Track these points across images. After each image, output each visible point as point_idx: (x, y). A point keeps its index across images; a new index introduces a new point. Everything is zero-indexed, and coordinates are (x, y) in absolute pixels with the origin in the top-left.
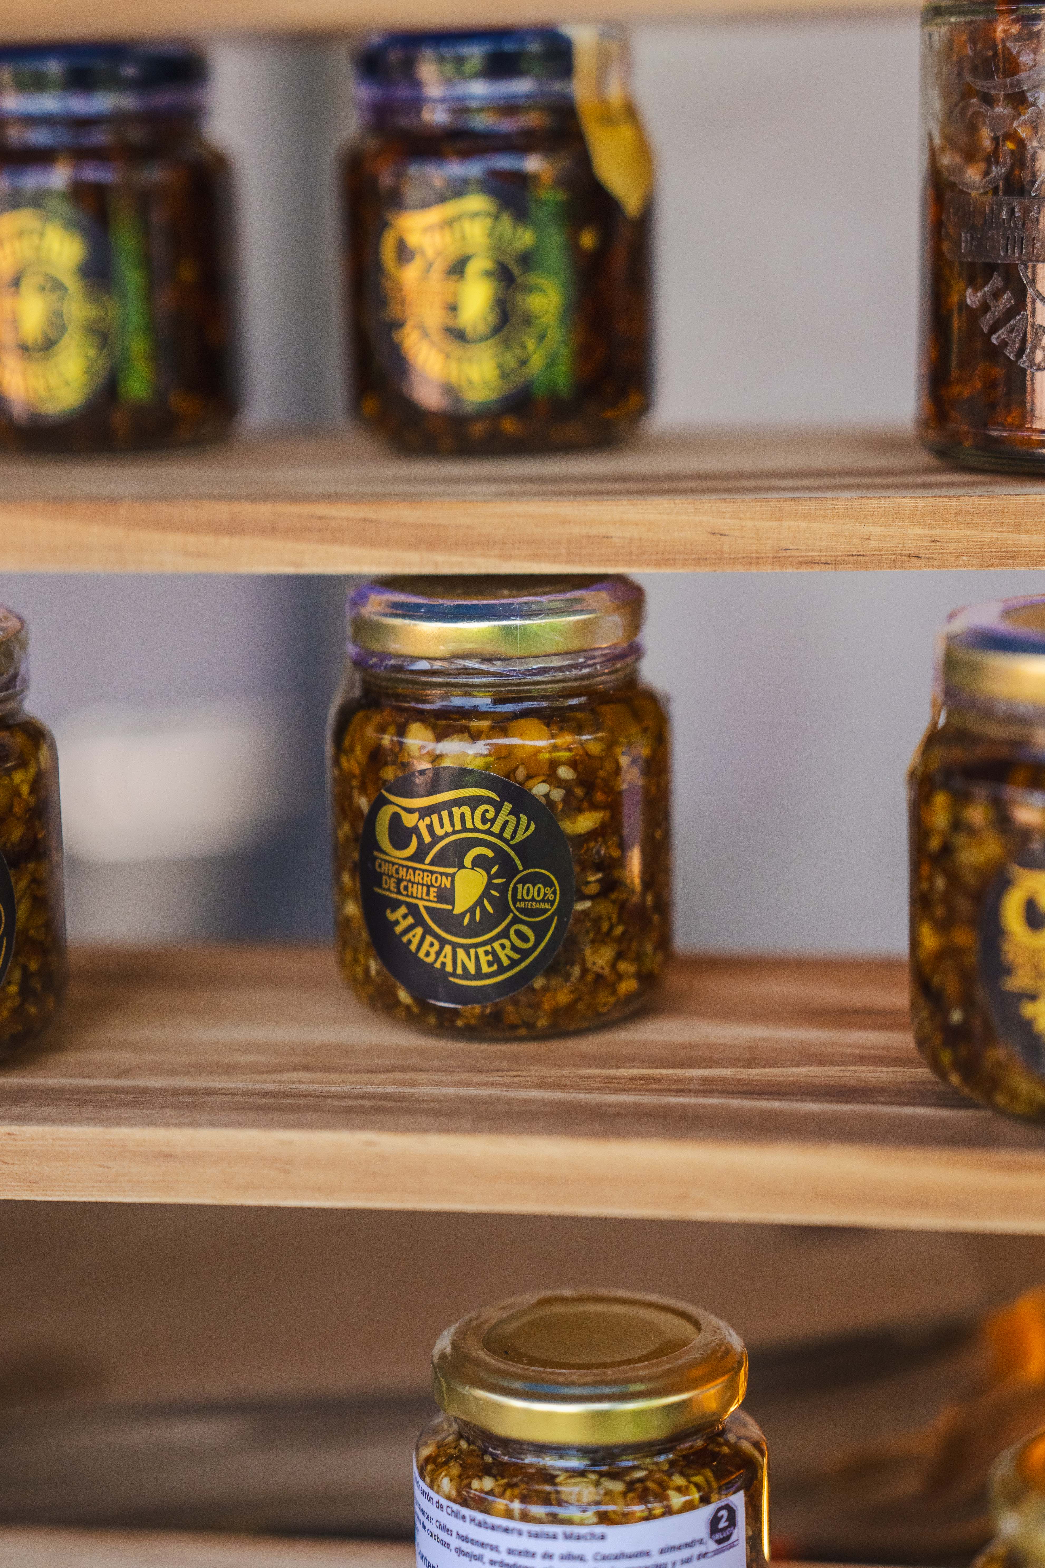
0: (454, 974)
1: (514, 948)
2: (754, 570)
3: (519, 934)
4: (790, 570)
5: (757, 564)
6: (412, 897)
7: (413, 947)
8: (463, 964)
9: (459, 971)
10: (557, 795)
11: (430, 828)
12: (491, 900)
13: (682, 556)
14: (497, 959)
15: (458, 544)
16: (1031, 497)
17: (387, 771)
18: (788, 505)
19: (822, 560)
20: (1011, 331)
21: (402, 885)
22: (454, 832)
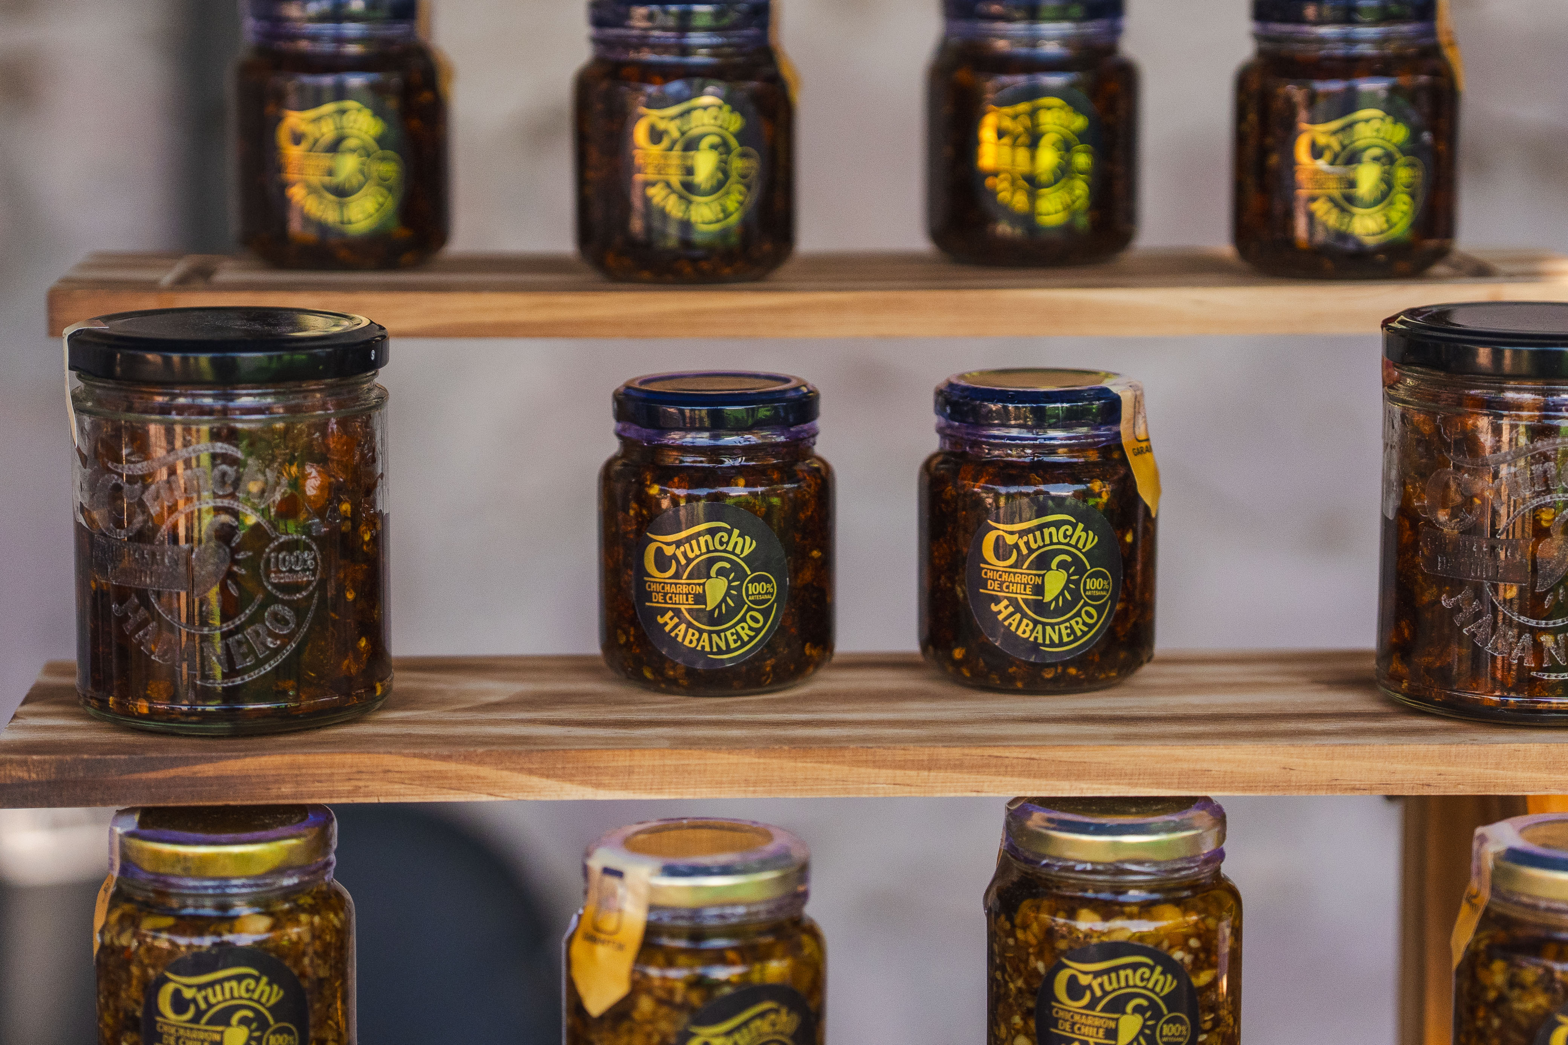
2: (1313, 794)
4: (1338, 794)
5: (1315, 790)
6: (1083, 1035)
10: (1188, 959)
11: (1101, 986)
12: (1146, 1037)
13: (1262, 784)
15: (1098, 776)
16: (1507, 745)
17: (1062, 945)
18: (1339, 749)
19: (1362, 787)
20: (1480, 627)
21: (1076, 1027)
22: (1120, 988)
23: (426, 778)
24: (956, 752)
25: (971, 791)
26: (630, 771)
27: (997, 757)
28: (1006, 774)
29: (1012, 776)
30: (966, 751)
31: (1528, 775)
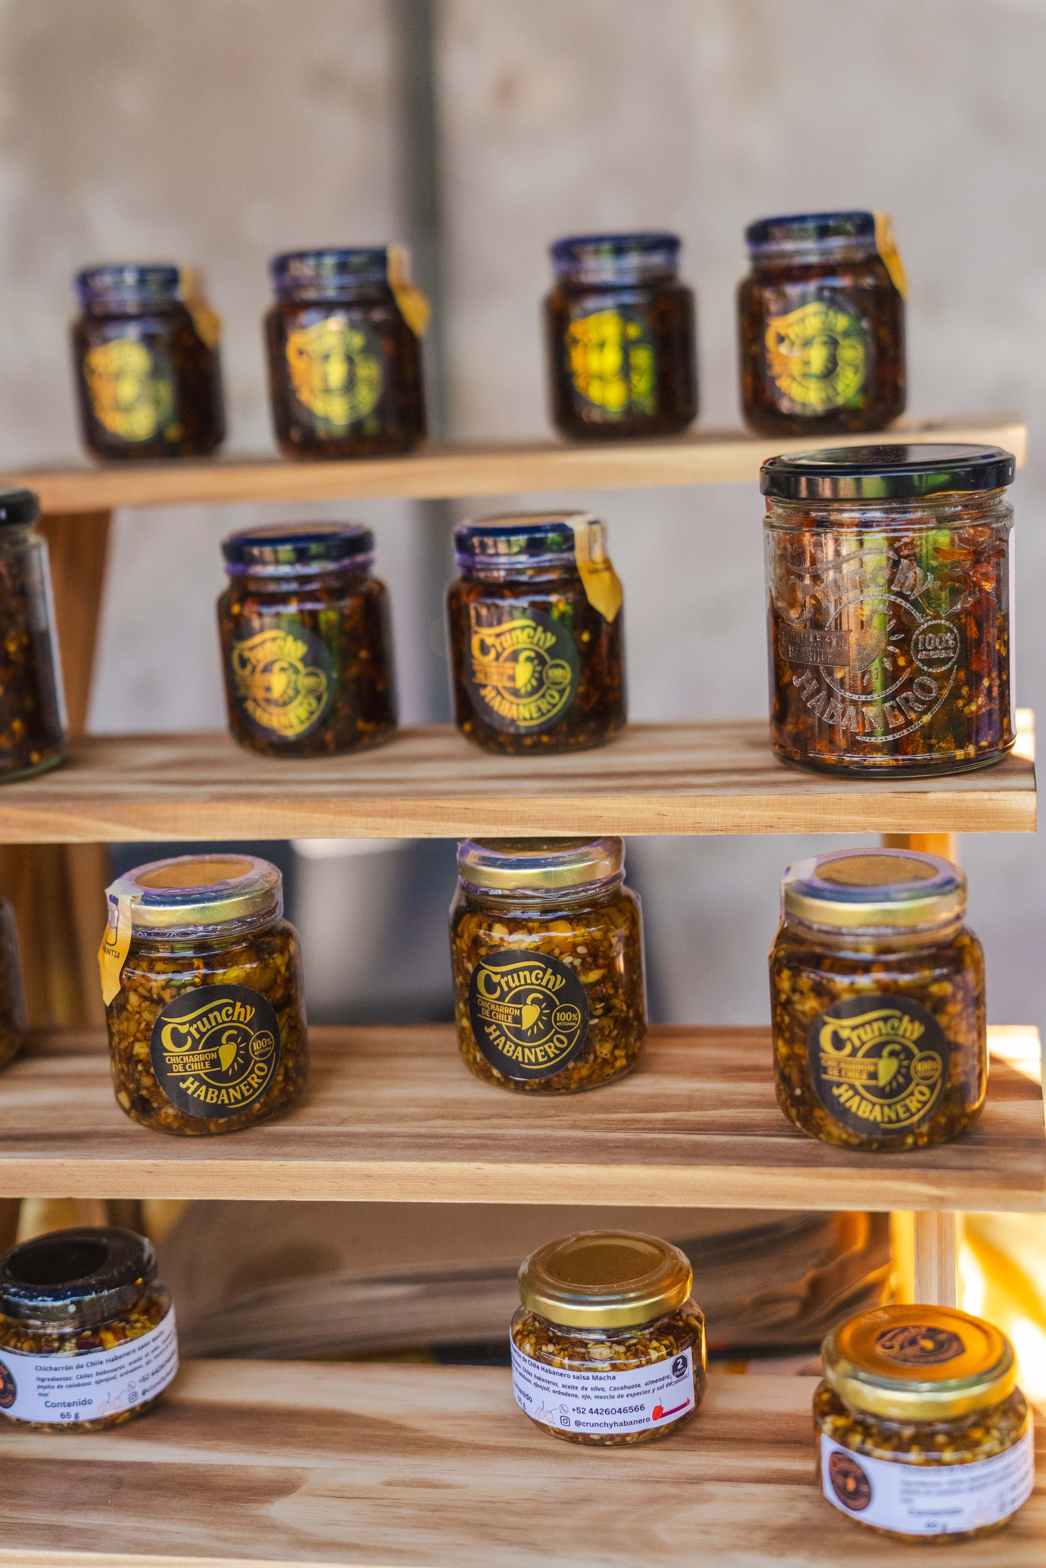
0: (523, 1063)
1: (556, 1048)
2: (681, 834)
3: (559, 1040)
4: (701, 834)
5: (684, 831)
6: (498, 1020)
7: (500, 1047)
8: (528, 1057)
9: (526, 1061)
10: (577, 962)
11: (507, 983)
12: (543, 1022)
13: (642, 827)
14: (547, 1054)
15: (518, 821)
16: (831, 795)
17: (483, 951)
18: (699, 799)
19: (719, 828)
20: (818, 701)
21: (493, 1014)
22: (521, 985)
23: (35, 825)
24: (410, 804)
25: (424, 833)
26: (176, 819)
27: (441, 807)
28: (449, 820)
29: (454, 822)
30: (419, 803)
31: (850, 818)
